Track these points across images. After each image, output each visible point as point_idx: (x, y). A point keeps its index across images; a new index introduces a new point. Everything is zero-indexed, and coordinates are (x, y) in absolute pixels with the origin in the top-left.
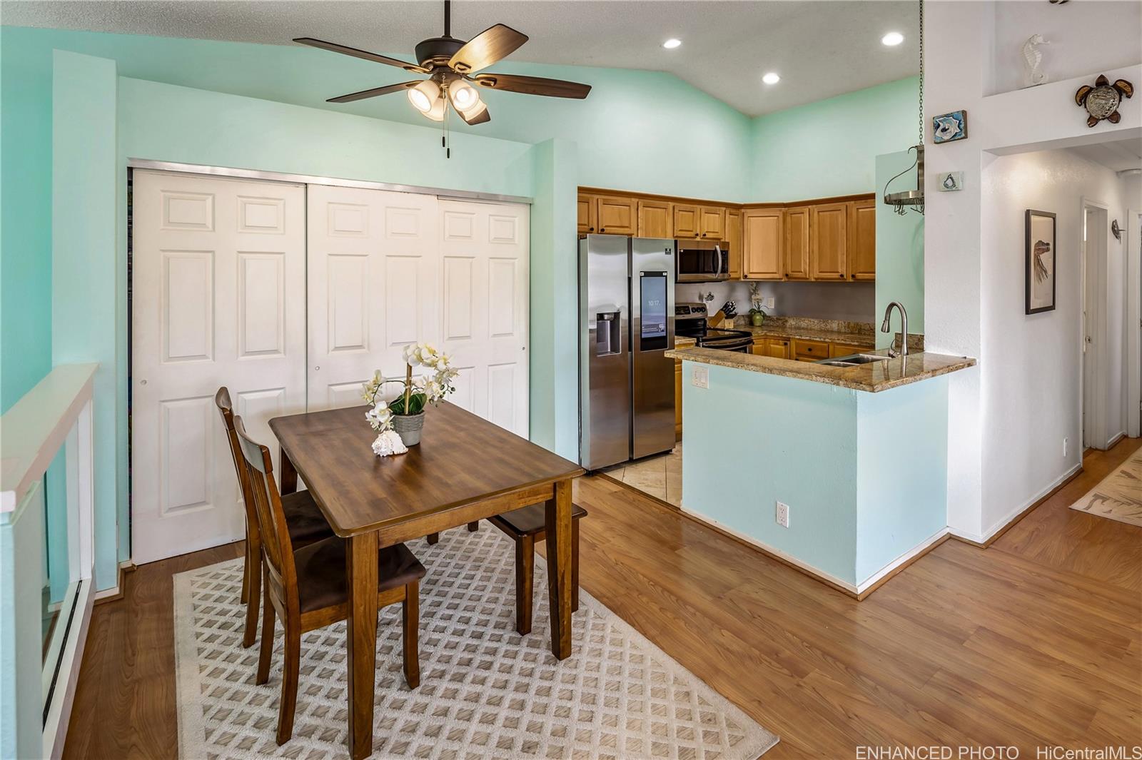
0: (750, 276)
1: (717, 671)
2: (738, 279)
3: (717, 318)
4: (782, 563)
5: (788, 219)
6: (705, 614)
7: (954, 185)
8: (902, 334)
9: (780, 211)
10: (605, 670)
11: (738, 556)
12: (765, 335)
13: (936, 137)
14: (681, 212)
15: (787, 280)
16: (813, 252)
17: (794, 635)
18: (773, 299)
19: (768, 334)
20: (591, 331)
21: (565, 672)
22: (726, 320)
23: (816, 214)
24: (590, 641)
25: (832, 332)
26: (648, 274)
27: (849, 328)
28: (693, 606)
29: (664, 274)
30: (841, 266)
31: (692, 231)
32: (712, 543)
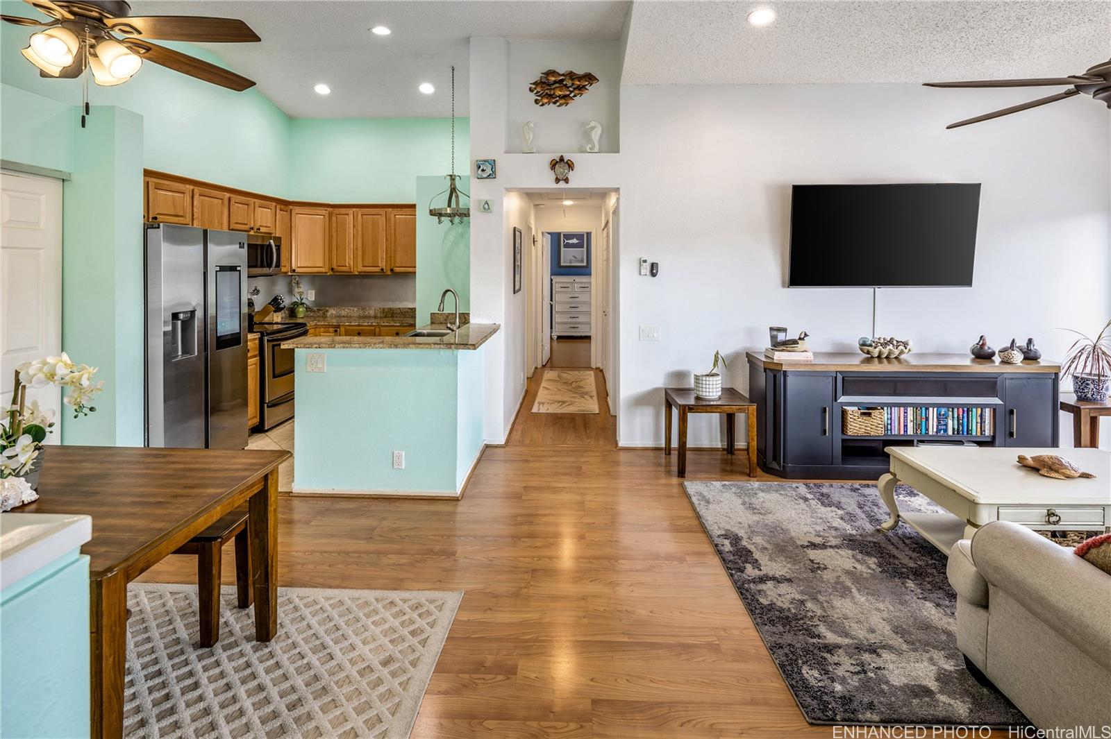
0: (297, 270)
1: (402, 580)
2: (286, 273)
3: (265, 312)
4: (399, 499)
5: (334, 219)
6: (367, 553)
7: (489, 209)
8: (456, 313)
9: (326, 210)
10: (317, 625)
11: (364, 507)
12: (316, 325)
13: (479, 175)
14: (236, 205)
15: (332, 273)
16: (357, 249)
17: (435, 536)
18: (314, 291)
19: (318, 324)
20: (165, 333)
21: (281, 646)
22: (274, 314)
23: (360, 216)
24: (286, 615)
25: (370, 317)
26: (223, 269)
27: (383, 313)
28: (354, 552)
29: (238, 268)
30: (381, 261)
31: (247, 224)
32: (337, 506)
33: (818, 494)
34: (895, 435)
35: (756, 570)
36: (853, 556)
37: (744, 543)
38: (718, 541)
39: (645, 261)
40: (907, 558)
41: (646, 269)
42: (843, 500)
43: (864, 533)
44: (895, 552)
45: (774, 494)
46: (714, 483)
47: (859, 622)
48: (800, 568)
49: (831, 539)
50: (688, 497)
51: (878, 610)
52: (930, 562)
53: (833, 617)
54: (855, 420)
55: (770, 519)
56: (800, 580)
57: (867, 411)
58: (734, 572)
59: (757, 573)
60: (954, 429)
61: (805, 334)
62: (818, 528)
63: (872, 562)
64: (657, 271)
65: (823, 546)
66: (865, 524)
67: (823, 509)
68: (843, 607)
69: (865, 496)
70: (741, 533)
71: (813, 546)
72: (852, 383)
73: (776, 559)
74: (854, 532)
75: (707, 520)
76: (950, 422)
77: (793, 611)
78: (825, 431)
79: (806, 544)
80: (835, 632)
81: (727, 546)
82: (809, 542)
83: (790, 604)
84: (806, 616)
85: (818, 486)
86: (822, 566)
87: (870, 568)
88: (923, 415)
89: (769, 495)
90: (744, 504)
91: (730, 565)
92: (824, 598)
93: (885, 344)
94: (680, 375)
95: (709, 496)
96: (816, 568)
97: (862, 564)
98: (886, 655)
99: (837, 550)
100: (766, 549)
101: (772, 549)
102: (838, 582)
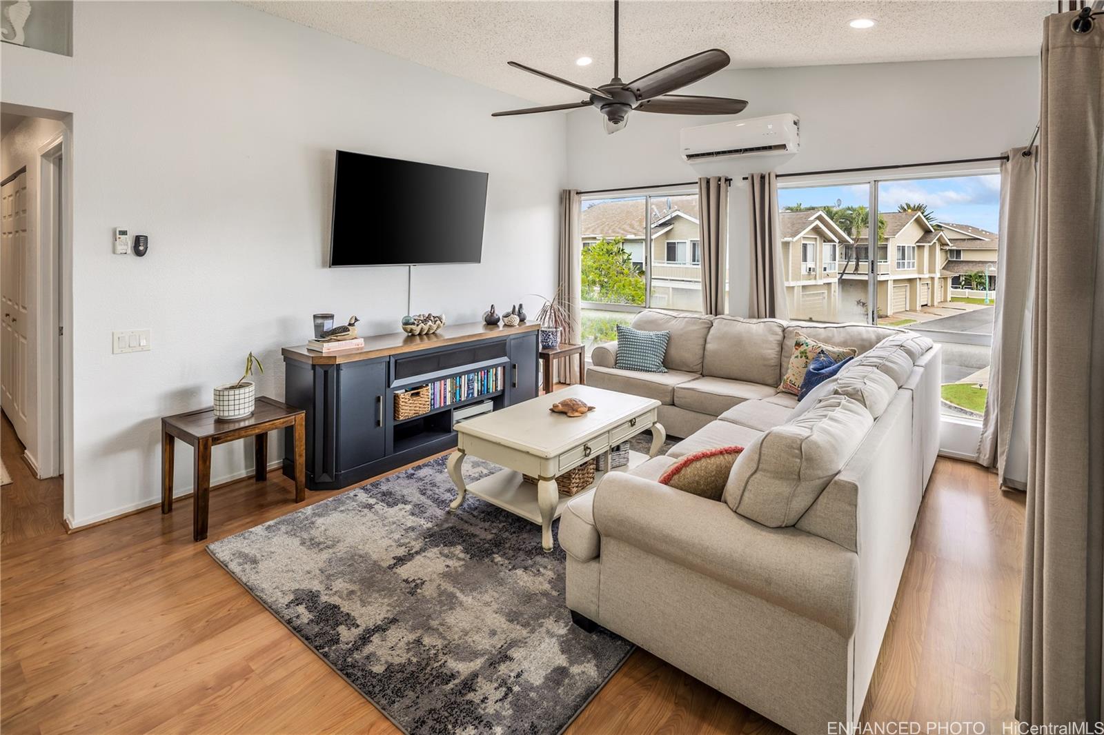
33: (379, 495)
34: (437, 408)
35: (353, 629)
36: (440, 553)
37: (324, 598)
38: (288, 613)
39: (124, 233)
40: (483, 531)
41: (126, 243)
42: (405, 492)
43: (439, 522)
44: (472, 529)
45: (334, 515)
46: (250, 530)
47: (478, 630)
48: (399, 597)
49: (413, 543)
50: (222, 566)
51: (487, 604)
52: (501, 526)
53: (454, 640)
54: (406, 402)
55: (341, 549)
56: (405, 613)
57: (415, 390)
58: (326, 649)
59: (356, 632)
60: (478, 390)
61: (356, 319)
62: (397, 536)
63: (458, 551)
64: (146, 248)
65: (409, 557)
66: (435, 511)
67: (392, 511)
68: (457, 620)
69: (421, 479)
70: (316, 586)
71: (400, 561)
72: (404, 365)
73: (370, 600)
74: (430, 525)
75: (263, 590)
76: (476, 385)
77: (414, 660)
78: (379, 422)
79: (392, 562)
80: (463, 660)
81: (304, 615)
82: (394, 558)
83: (408, 653)
84: (429, 658)
85: (376, 485)
86: (418, 582)
87: (459, 559)
88: (458, 383)
89: (329, 518)
90: (303, 543)
91: (319, 642)
92: (437, 622)
93: (425, 321)
94: (187, 394)
95: (253, 552)
96: (414, 587)
97: (451, 558)
98: (516, 653)
99: (424, 554)
100: (352, 592)
101: (360, 589)
102: (442, 593)
